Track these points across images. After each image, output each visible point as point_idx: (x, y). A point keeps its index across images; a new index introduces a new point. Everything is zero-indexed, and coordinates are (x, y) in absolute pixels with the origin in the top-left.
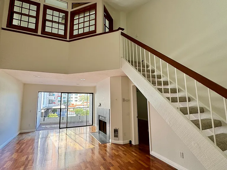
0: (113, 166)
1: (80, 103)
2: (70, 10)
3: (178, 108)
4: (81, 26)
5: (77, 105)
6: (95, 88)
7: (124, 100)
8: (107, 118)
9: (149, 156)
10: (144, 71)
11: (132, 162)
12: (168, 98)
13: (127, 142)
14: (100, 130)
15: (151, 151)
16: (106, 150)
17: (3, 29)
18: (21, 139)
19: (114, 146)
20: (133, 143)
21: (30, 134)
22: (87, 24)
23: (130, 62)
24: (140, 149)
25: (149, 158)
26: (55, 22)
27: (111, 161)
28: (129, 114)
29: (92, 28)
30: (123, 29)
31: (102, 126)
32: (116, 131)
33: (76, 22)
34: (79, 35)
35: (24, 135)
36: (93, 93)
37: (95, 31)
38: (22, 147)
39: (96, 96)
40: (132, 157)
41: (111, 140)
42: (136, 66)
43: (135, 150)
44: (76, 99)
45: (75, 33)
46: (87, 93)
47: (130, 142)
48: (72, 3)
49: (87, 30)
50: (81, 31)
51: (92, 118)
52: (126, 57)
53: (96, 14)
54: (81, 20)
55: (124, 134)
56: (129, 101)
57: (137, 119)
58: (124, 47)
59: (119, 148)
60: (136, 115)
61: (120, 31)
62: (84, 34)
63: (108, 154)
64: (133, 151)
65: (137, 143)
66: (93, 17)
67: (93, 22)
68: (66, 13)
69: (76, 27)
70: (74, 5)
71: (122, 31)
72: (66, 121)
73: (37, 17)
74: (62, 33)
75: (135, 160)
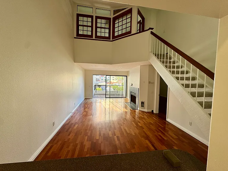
0: (140, 123)
1: (116, 81)
2: (112, 16)
3: (189, 92)
4: (120, 28)
5: (114, 83)
6: (128, 72)
7: (150, 83)
8: (137, 94)
9: (165, 121)
10: (167, 62)
11: (153, 123)
12: (183, 85)
13: (150, 111)
14: (131, 101)
15: (168, 118)
16: (135, 114)
17: (75, 38)
18: (86, 101)
19: (140, 112)
20: (155, 112)
21: (91, 99)
22: (124, 27)
23: (156, 56)
24: (159, 116)
25: (166, 123)
26: (103, 28)
27: (139, 120)
28: (153, 92)
29: (128, 29)
30: (152, 29)
31: (133, 99)
32: (143, 103)
33: (116, 25)
34: (119, 36)
35: (87, 100)
36: (126, 76)
37: (130, 32)
38: (88, 106)
39: (129, 78)
40: (153, 120)
41: (139, 108)
42: (161, 58)
43: (155, 116)
44: (113, 79)
45: (116, 34)
46: (123, 76)
47: (153, 111)
48: (114, 10)
49: (124, 31)
50: (120, 33)
51: (125, 92)
52: (154, 52)
53: (131, 17)
54: (120, 24)
55: (148, 106)
56: (153, 83)
57: (158, 97)
58: (152, 44)
59: (144, 114)
60: (159, 94)
61: (150, 30)
62: (122, 35)
63: (136, 116)
64: (154, 117)
65: (158, 112)
66: (129, 20)
67: (129, 25)
68: (109, 19)
69: (116, 30)
70: (115, 12)
71: (152, 30)
72: (109, 93)
73: (92, 27)
74: (107, 35)
75: (155, 122)
